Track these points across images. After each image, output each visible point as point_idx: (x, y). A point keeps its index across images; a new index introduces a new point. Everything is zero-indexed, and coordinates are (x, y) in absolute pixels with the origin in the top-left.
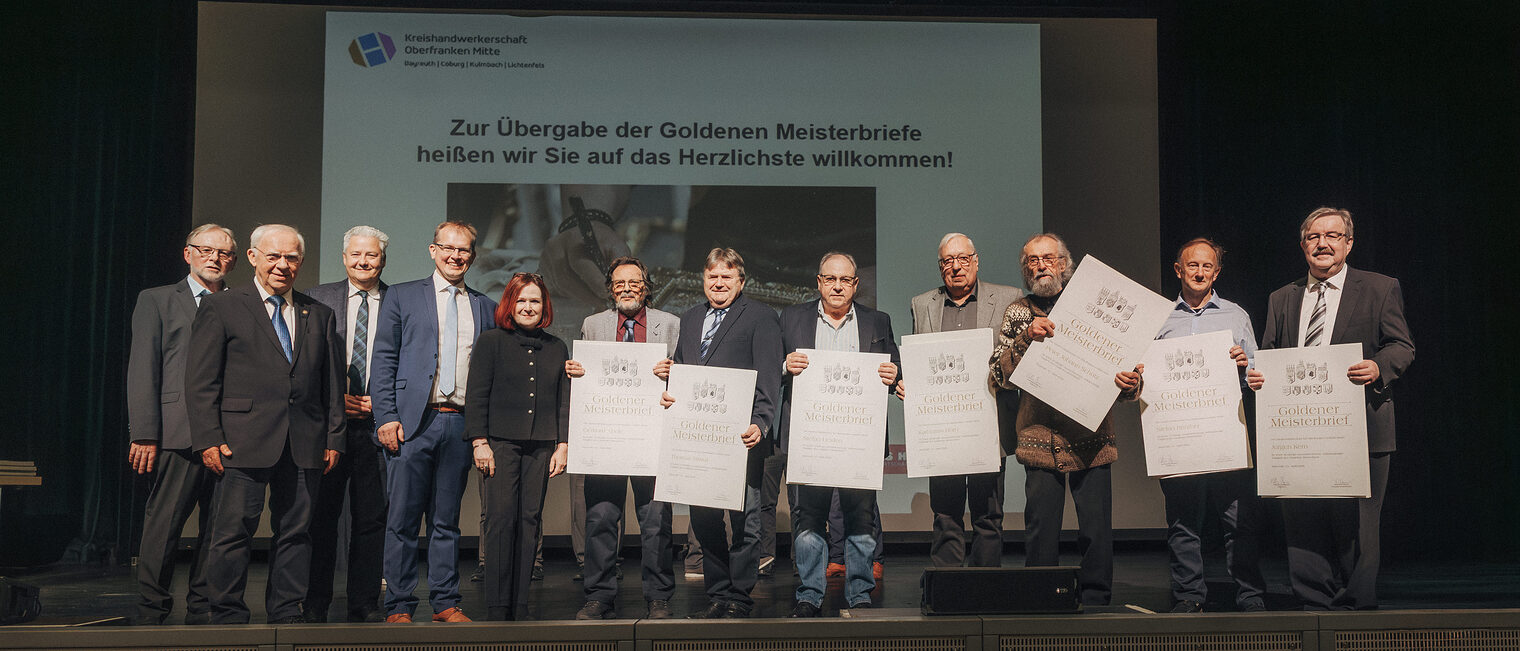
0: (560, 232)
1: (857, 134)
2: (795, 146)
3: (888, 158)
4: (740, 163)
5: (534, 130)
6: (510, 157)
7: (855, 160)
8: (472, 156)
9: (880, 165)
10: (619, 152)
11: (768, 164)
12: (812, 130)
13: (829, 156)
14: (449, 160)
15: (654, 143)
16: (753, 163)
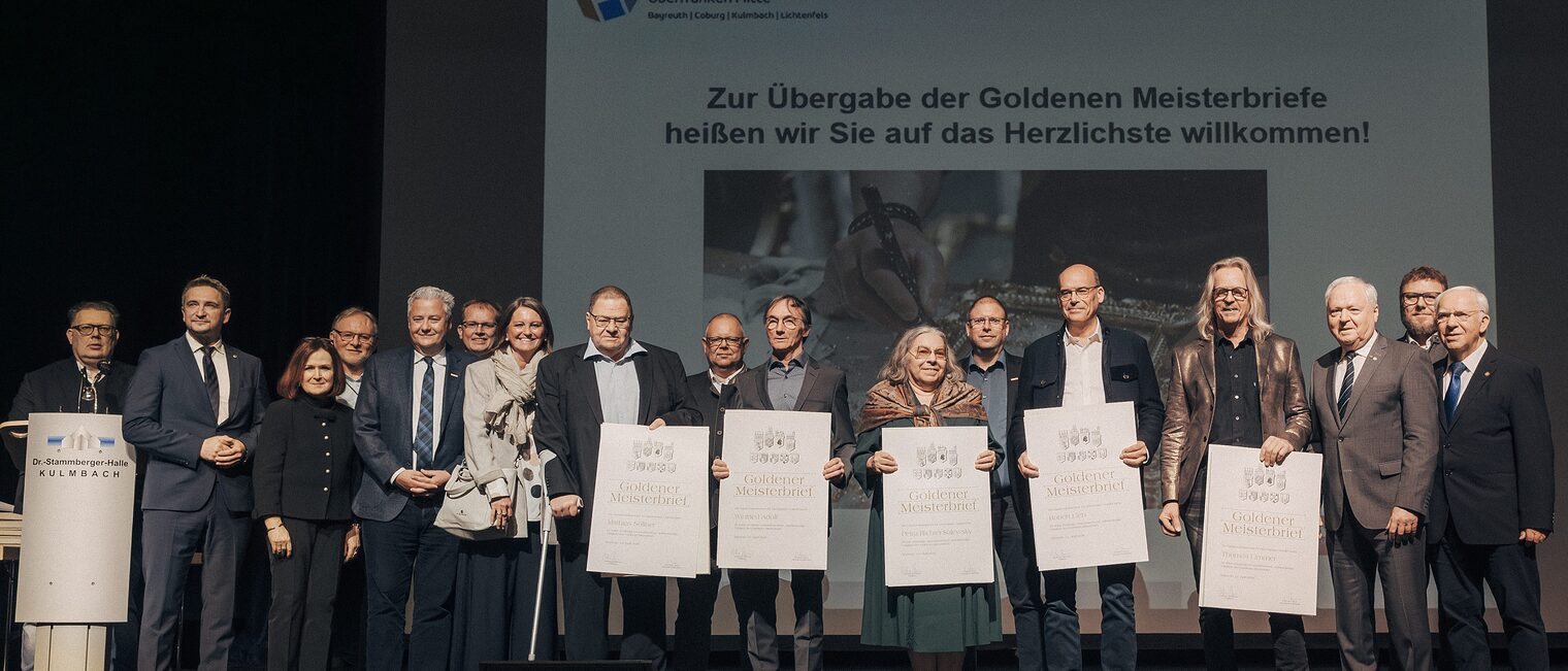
0: (850, 233)
1: (1240, 99)
2: (1158, 117)
3: (1282, 131)
4: (1085, 141)
5: (815, 100)
6: (786, 136)
7: (1238, 134)
8: (736, 135)
9: (1272, 141)
10: (927, 128)
11: (1122, 141)
12: (1180, 95)
13: (1203, 129)
14: (706, 141)
15: (973, 116)
16: (1103, 140)
